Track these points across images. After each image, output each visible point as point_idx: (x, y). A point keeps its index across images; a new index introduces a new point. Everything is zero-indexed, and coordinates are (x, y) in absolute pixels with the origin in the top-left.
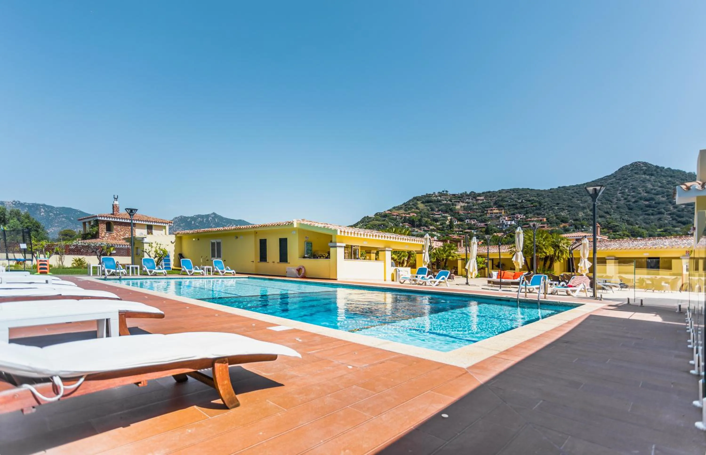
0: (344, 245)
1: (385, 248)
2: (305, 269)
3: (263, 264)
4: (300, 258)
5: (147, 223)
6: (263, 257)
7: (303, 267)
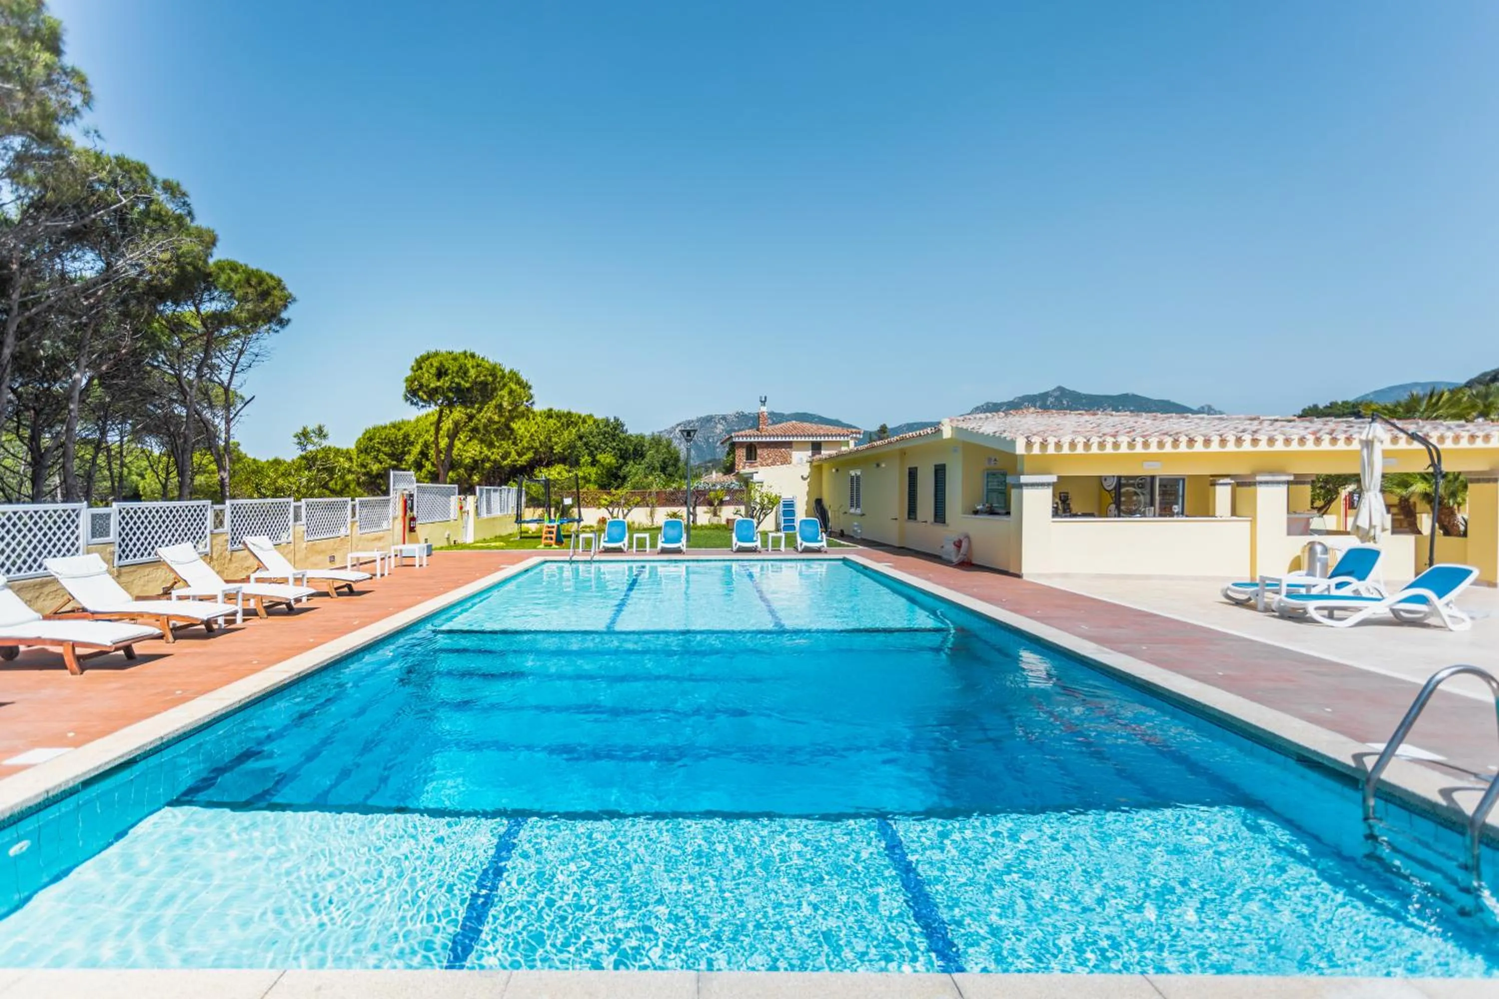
0: (1053, 478)
1: (1254, 474)
2: (970, 542)
3: (911, 524)
4: (964, 513)
5: (811, 439)
6: (912, 512)
7: (967, 537)
